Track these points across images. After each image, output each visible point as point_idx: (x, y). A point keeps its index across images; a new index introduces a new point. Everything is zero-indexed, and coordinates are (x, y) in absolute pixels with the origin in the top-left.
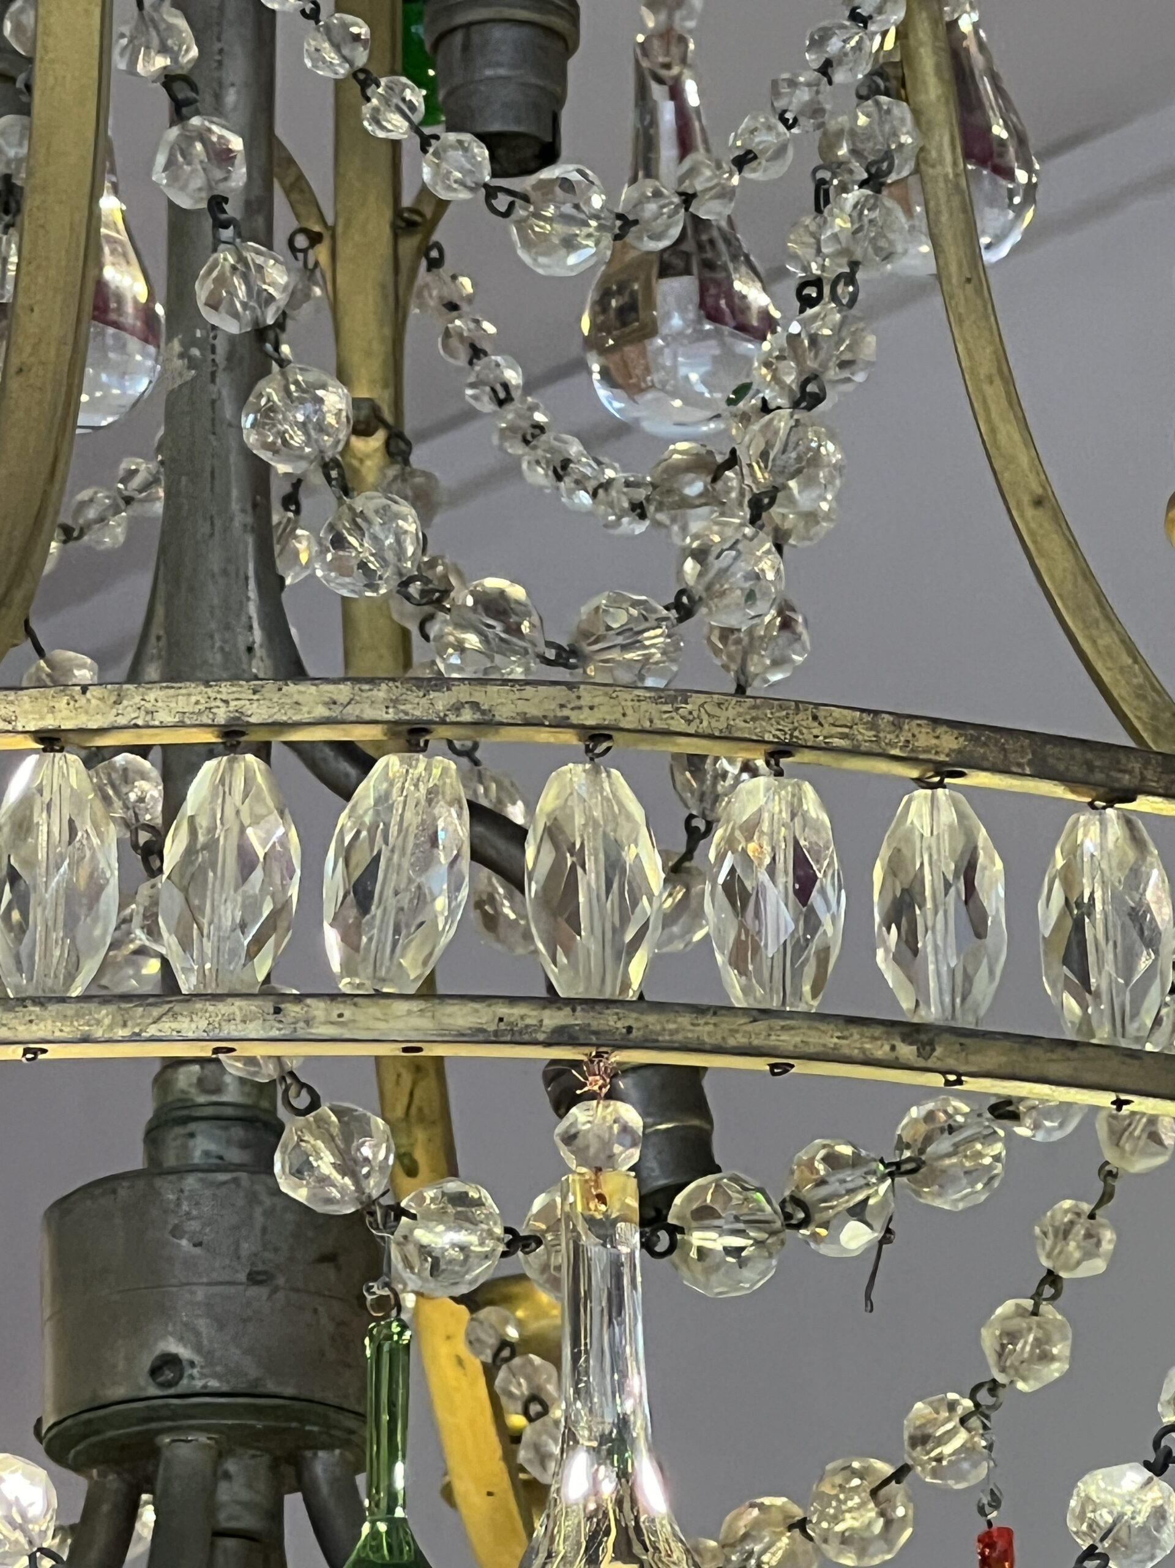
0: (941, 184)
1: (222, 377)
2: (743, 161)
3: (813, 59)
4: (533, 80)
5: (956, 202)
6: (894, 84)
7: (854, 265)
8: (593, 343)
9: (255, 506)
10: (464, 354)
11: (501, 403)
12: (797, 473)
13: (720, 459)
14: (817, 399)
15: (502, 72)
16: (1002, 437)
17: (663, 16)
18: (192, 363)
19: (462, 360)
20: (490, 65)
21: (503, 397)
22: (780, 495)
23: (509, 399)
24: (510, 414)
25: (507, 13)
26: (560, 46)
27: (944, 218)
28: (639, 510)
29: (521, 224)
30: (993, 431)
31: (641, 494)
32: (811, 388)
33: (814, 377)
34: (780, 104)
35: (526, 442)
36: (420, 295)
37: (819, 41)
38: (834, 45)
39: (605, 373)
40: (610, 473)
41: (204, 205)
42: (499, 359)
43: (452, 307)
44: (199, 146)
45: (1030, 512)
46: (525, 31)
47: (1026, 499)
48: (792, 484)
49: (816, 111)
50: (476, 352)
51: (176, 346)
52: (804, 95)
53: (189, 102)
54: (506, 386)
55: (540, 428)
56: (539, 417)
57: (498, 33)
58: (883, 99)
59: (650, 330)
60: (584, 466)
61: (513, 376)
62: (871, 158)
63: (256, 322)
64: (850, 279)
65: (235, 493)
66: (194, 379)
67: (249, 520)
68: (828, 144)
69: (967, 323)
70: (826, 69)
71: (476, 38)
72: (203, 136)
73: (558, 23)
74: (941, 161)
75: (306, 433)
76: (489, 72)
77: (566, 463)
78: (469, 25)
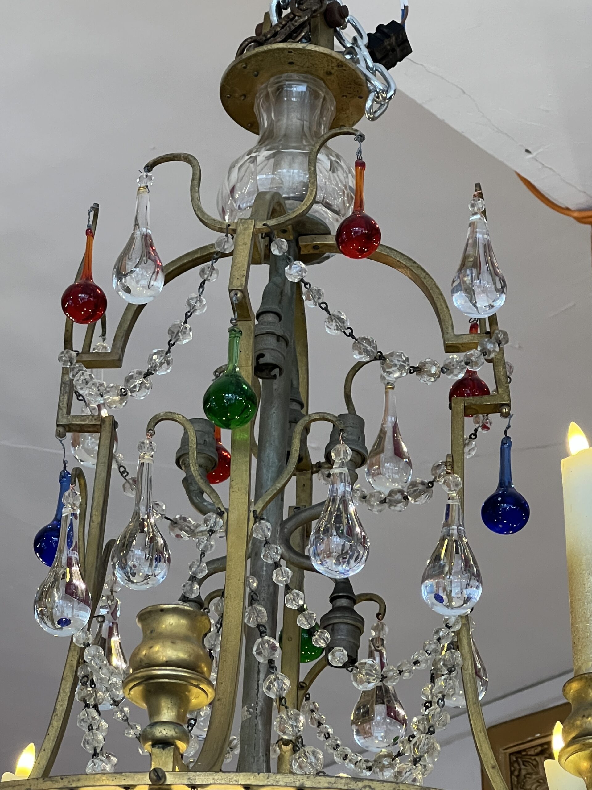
0: (468, 675)
1: (258, 718)
2: (416, 663)
3: (436, 637)
4: (352, 640)
5: (472, 681)
6: (455, 647)
7: (444, 696)
8: (353, 722)
9: (266, 755)
10: (316, 724)
11: (327, 738)
12: (427, 752)
13: (394, 754)
14: (432, 733)
15: (343, 637)
16: (483, 748)
17: (377, 633)
18: (250, 713)
19: (315, 726)
20: (340, 635)
21: (328, 736)
22: (422, 759)
23: (329, 737)
24: (330, 741)
25: (345, 621)
26: (358, 631)
27: (469, 685)
28: (369, 769)
29: (355, 676)
30: (481, 746)
31: (370, 764)
32: (431, 729)
33: (432, 726)
34: (426, 649)
35: (335, 749)
36: (304, 707)
37: (437, 632)
38: (441, 634)
39: (357, 731)
40: (360, 758)
41: (267, 662)
42: (327, 726)
43: (313, 711)
44: (266, 645)
45: (491, 770)
46: (350, 626)
47: (490, 766)
48: (426, 755)
49: (435, 651)
50: (320, 724)
51: (245, 708)
52: (433, 646)
53: (264, 632)
54: (328, 733)
55: (338, 746)
56: (339, 742)
57: (342, 626)
58: (453, 650)
59: (373, 719)
60: (351, 755)
61: (330, 731)
62: (449, 666)
63: (280, 696)
64: (443, 700)
65: (261, 751)
66: (250, 718)
67: (265, 759)
68: (435, 663)
69: (474, 715)
70: (439, 639)
71: (336, 627)
72: (268, 642)
73: (359, 625)
74: (468, 669)
75: (293, 728)
76: (339, 637)
77: (346, 756)
78: (334, 624)
